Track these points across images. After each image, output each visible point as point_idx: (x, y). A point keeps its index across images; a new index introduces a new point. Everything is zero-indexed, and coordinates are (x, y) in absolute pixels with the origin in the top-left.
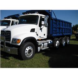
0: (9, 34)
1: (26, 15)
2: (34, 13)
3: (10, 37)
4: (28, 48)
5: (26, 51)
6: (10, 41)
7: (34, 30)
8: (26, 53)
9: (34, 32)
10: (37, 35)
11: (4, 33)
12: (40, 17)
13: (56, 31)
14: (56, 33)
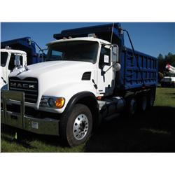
0: (32, 86)
1: (67, 40)
2: (87, 36)
3: (37, 93)
4: (79, 119)
5: (76, 124)
6: (36, 102)
7: (90, 76)
8: (75, 131)
9: (89, 79)
10: (96, 86)
11: (17, 83)
12: (100, 46)
13: (131, 76)
14: (131, 82)
